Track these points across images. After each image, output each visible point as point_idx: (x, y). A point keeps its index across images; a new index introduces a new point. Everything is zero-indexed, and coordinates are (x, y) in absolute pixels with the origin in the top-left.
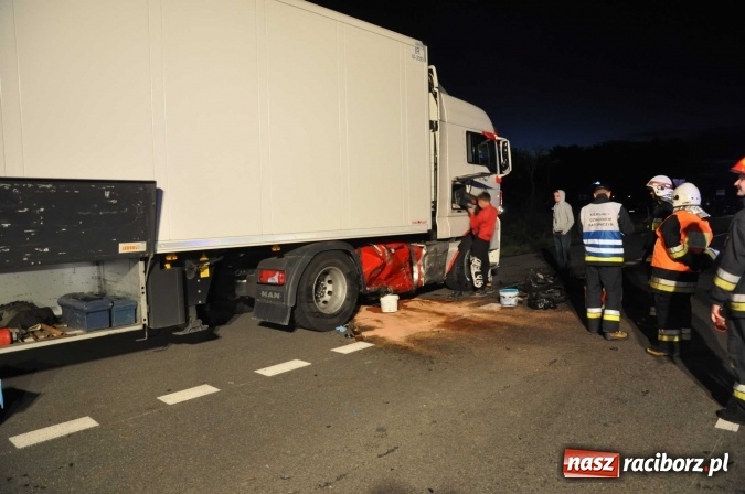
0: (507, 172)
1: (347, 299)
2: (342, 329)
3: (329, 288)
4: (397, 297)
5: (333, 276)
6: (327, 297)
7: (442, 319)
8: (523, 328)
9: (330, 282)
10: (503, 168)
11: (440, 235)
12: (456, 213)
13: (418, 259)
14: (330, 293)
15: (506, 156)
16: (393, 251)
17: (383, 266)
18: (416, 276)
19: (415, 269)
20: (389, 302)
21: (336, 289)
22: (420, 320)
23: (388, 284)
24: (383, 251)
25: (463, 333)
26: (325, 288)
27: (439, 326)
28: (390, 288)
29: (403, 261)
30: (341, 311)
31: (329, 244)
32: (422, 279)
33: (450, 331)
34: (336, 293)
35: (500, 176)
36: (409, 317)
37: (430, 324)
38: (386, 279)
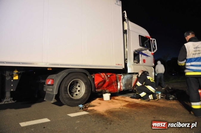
0: (155, 51)
1: (85, 93)
2: (81, 106)
3: (79, 89)
4: (110, 94)
5: (80, 84)
6: (78, 93)
7: (127, 103)
8: (163, 108)
9: (79, 86)
10: (154, 50)
11: (129, 71)
12: (135, 64)
13: (120, 80)
14: (79, 91)
15: (155, 46)
16: (109, 76)
17: (104, 81)
18: (119, 87)
19: (119, 84)
20: (107, 96)
21: (81, 89)
22: (117, 103)
23: (107, 89)
24: (104, 76)
25: (134, 109)
26: (77, 89)
27: (124, 106)
28: (107, 91)
29: (114, 81)
30: (82, 98)
31: (76, 69)
32: (122, 88)
33: (128, 108)
34: (81, 90)
35: (153, 52)
36: (113, 102)
37: (120, 105)
38: (106, 87)
